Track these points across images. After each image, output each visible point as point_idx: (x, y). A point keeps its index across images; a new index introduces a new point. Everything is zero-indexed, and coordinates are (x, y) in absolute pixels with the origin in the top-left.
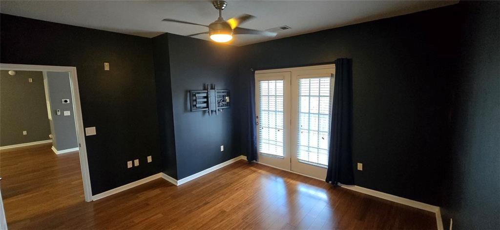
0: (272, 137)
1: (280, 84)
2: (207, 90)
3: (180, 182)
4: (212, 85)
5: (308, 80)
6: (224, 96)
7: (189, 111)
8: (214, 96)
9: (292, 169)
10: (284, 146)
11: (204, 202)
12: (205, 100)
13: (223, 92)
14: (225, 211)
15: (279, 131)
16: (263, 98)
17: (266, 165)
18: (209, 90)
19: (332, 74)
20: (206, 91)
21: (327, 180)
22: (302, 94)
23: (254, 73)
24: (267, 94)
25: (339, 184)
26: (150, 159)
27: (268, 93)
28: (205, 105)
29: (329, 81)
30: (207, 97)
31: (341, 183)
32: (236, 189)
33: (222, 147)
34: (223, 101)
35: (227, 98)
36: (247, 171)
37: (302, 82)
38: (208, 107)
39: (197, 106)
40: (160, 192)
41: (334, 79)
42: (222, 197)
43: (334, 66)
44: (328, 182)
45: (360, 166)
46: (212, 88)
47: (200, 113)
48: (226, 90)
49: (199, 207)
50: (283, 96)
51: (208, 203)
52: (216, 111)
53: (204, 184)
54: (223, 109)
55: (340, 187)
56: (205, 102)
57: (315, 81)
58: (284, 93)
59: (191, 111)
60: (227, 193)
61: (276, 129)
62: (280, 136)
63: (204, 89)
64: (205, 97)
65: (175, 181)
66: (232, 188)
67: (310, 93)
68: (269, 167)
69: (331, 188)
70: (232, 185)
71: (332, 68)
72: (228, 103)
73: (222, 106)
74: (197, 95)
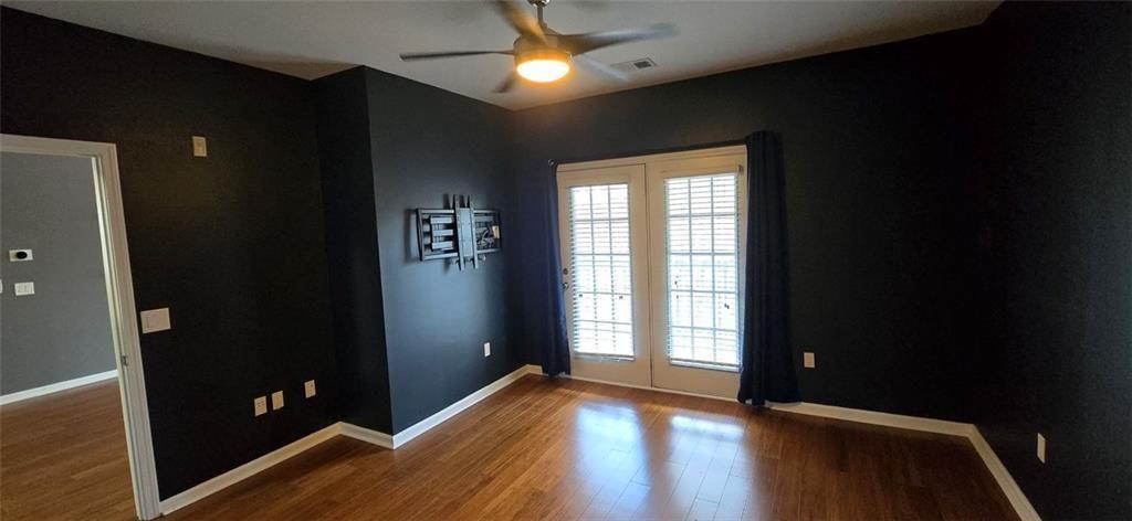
0: (604, 314)
1: (620, 193)
2: (454, 208)
3: (401, 439)
4: (462, 198)
5: (685, 180)
6: (488, 225)
7: (414, 260)
8: (468, 222)
9: (656, 383)
10: (634, 332)
11: (480, 479)
12: (450, 232)
13: (486, 214)
14: (542, 492)
15: (621, 297)
16: (578, 226)
17: (591, 380)
18: (457, 209)
19: (740, 166)
20: (452, 211)
21: (742, 397)
22: (672, 213)
23: (554, 169)
24: (589, 217)
25: (767, 404)
26: (310, 389)
27: (592, 214)
28: (449, 245)
29: (733, 182)
30: (453, 226)
31: (771, 400)
32: (544, 439)
33: (487, 346)
34: (486, 236)
35: (494, 228)
36: (553, 398)
37: (671, 187)
38: (456, 249)
39: (435, 246)
40: (352, 469)
41: (744, 178)
42: (520, 462)
43: (743, 148)
44: (744, 402)
45: (809, 360)
46: (462, 206)
47: (440, 265)
48: (492, 209)
49: (473, 492)
50: (629, 218)
51: (491, 479)
52: (473, 259)
53: (460, 437)
54: (486, 254)
55: (769, 409)
56: (447, 238)
57: (701, 184)
58: (629, 213)
59: (421, 259)
60: (527, 451)
61: (613, 294)
62: (624, 310)
63: (447, 207)
64: (448, 226)
65: (386, 439)
66: (535, 439)
67: (690, 209)
68: (599, 384)
69: (753, 413)
70: (532, 432)
71: (740, 154)
72: (496, 239)
73: (484, 248)
74: (433, 221)
